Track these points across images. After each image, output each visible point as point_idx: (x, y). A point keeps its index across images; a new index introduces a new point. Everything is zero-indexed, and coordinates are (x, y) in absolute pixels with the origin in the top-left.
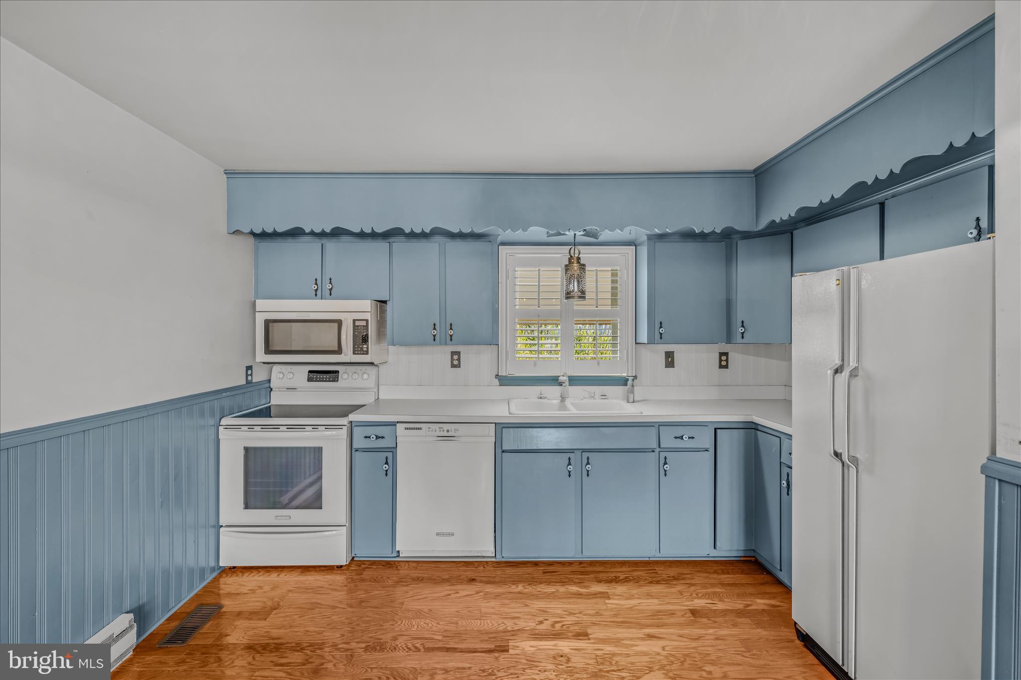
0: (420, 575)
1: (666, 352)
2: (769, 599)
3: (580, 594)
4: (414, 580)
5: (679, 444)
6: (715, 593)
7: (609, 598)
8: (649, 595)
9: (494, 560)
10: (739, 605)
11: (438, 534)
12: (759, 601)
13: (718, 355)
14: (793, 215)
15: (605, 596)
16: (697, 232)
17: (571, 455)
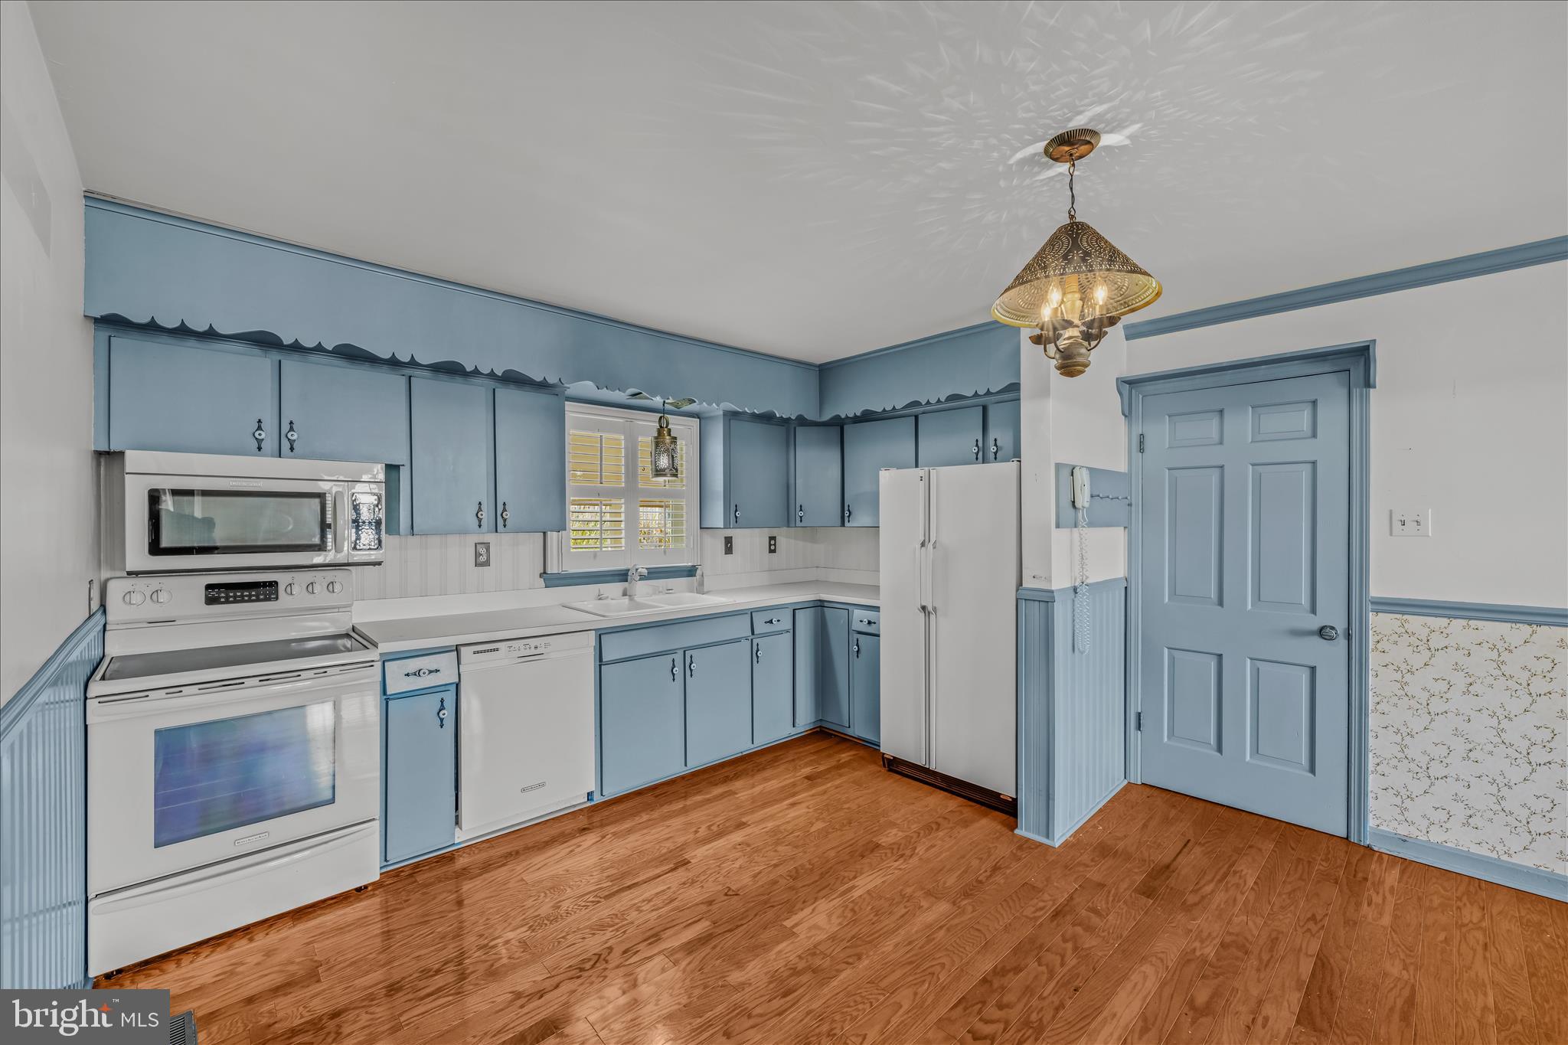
0: (512, 849)
1: (726, 538)
2: (848, 751)
3: (708, 800)
4: (507, 857)
5: (769, 628)
6: (811, 761)
7: (736, 794)
8: (766, 780)
9: (589, 804)
10: (832, 762)
11: (523, 790)
12: (843, 755)
13: (768, 538)
14: (858, 414)
15: (733, 793)
16: (778, 416)
17: (673, 656)
